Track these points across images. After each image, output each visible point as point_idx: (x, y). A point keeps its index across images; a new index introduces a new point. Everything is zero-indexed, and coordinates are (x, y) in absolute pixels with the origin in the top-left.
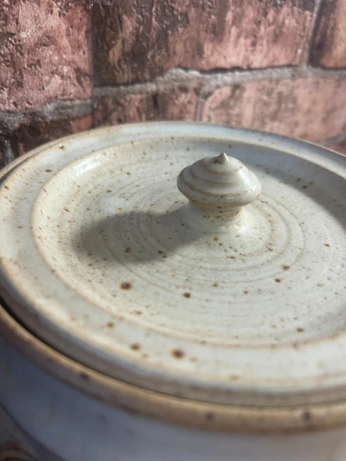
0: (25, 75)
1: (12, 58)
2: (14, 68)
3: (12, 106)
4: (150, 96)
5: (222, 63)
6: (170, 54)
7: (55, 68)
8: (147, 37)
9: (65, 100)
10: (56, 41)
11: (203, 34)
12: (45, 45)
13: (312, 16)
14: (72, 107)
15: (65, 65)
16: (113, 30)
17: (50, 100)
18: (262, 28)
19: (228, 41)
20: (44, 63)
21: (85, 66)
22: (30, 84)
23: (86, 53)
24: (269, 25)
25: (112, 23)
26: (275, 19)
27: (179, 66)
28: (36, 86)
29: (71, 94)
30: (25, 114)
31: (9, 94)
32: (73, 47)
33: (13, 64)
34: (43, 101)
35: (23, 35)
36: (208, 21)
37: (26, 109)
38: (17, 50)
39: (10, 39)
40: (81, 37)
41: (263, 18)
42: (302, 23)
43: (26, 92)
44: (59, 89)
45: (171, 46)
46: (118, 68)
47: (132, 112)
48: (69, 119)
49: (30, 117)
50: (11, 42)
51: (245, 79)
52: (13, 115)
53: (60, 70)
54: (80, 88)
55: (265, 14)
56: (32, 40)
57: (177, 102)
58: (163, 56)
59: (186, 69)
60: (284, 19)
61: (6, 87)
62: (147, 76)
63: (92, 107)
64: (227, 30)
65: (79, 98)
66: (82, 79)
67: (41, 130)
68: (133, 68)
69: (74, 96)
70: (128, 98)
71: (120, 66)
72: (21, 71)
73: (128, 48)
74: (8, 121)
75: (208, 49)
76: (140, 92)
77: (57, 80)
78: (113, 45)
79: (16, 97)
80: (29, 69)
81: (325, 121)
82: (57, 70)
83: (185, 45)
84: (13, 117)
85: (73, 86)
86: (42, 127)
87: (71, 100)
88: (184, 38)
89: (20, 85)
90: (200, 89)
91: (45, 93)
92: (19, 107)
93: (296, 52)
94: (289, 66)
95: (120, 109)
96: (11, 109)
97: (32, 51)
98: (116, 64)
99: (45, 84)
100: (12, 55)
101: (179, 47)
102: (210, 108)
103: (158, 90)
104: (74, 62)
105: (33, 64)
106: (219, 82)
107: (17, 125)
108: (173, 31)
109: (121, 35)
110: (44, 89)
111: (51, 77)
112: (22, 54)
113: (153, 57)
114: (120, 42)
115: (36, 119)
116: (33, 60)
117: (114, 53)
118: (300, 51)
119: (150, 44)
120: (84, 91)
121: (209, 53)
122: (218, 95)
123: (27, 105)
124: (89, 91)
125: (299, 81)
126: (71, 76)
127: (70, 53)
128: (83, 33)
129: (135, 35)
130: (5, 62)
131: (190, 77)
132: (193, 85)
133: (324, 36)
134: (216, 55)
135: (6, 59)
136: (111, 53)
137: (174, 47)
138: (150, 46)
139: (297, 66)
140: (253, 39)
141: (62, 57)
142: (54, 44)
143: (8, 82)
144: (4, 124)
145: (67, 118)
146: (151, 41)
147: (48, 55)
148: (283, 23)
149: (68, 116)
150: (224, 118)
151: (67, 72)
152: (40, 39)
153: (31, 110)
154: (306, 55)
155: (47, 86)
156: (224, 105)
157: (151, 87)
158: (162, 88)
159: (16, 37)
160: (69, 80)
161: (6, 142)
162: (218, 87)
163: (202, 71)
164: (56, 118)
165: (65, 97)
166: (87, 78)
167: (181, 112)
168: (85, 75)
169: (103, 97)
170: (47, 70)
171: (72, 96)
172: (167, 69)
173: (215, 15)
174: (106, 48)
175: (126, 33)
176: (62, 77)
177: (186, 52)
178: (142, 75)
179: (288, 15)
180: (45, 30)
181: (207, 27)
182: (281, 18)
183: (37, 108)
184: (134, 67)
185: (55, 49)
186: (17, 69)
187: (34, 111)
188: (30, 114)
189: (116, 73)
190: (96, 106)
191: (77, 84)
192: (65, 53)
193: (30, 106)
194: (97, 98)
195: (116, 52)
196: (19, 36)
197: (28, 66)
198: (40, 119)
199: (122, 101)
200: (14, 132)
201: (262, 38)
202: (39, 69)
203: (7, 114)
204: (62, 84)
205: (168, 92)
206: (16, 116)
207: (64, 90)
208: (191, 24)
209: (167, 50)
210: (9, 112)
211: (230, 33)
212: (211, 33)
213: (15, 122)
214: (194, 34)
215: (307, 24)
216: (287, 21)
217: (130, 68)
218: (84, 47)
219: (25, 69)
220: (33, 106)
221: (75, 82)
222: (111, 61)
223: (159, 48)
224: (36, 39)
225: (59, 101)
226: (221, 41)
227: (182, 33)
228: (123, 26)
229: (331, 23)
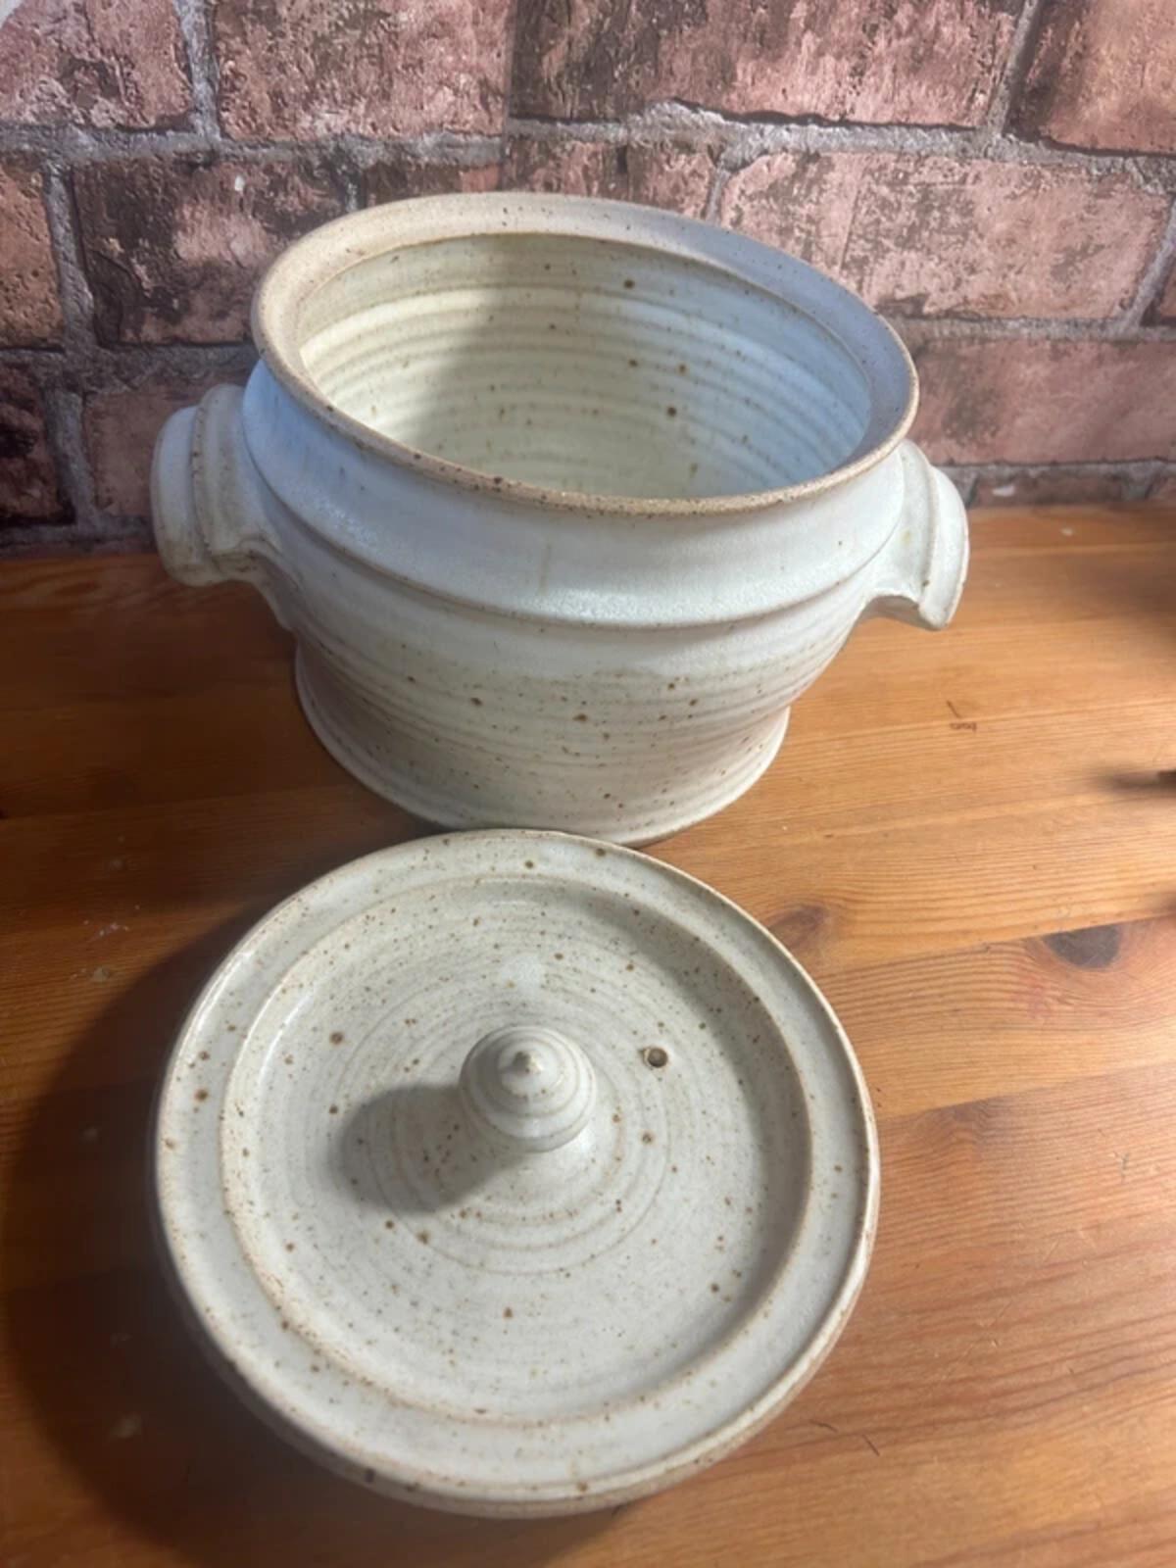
0: (395, 81)
1: (381, 51)
2: (381, 68)
3: (369, 128)
4: (612, 147)
5: (776, 103)
6: (661, 74)
7: (445, 76)
8: (617, 39)
9: (455, 132)
10: (454, 31)
11: (735, 43)
12: (435, 36)
13: (1016, 24)
14: (467, 146)
15: (461, 71)
16: (554, 21)
17: (429, 128)
18: (882, 42)
19: (794, 60)
20: (429, 65)
21: (497, 79)
22: (403, 95)
23: (503, 54)
24: (899, 35)
25: (553, 9)
26: (914, 23)
27: (678, 100)
28: (411, 101)
29: (467, 122)
30: (386, 145)
31: (367, 108)
32: (480, 43)
33: (381, 62)
34: (418, 129)
35: (403, 17)
36: (748, 17)
37: (389, 137)
38: (390, 40)
39: (382, 21)
40: (498, 27)
41: (883, 19)
42: (989, 37)
43: (393, 108)
44: (446, 112)
45: (664, 61)
46: (555, 87)
47: (574, 173)
48: (458, 168)
49: (394, 151)
50: (382, 27)
51: (834, 144)
52: (367, 143)
53: (453, 80)
54: (485, 116)
55: (890, 13)
56: (415, 26)
57: (667, 168)
58: (646, 76)
59: (693, 107)
60: (938, 24)
61: (365, 97)
62: (610, 111)
63: (502, 150)
64: (792, 39)
65: (480, 133)
66: (490, 99)
67: (409, 177)
68: (583, 91)
69: (472, 127)
70: (568, 147)
71: (559, 86)
72: (390, 73)
73: (578, 54)
74: (359, 151)
75: (745, 71)
76: (594, 140)
77: (447, 95)
78: (550, 47)
79: (377, 116)
80: (404, 72)
81: (1057, 272)
82: (448, 79)
83: (694, 59)
84: (367, 146)
85: (472, 109)
86: (410, 172)
87: (466, 133)
88: (693, 46)
89: (386, 96)
90: (722, 149)
91: (424, 115)
92: (379, 131)
93: (971, 99)
94: (951, 128)
95: (551, 163)
96: (366, 133)
97: (413, 44)
98: (552, 79)
99: (425, 100)
100: (380, 46)
101: (682, 64)
102: (743, 192)
103: (629, 139)
104: (480, 70)
105: (411, 65)
106: (768, 143)
107: (371, 162)
108: (670, 30)
109: (567, 31)
110: (422, 108)
111: (437, 91)
112: (396, 47)
113: (626, 76)
114: (564, 43)
115: (403, 158)
116: (411, 58)
117: (550, 60)
118: (981, 99)
119: (622, 50)
120: (491, 121)
121: (749, 80)
122: (765, 168)
123: (392, 130)
124: (499, 121)
125: (979, 166)
126: (472, 92)
127: (475, 52)
128: (501, 22)
129: (595, 32)
130: (370, 56)
131: (701, 123)
132: (708, 140)
133: (1052, 71)
134: (762, 84)
135: (371, 52)
136: (546, 59)
137: (670, 62)
138: (620, 55)
139: (973, 129)
140: (855, 60)
141: (460, 58)
142: (449, 35)
143: (368, 89)
144: (351, 156)
145: (454, 163)
146: (626, 45)
147: (437, 53)
148: (937, 31)
149: (457, 160)
150: (776, 219)
151: (465, 85)
152: (428, 26)
153: (397, 141)
154: (1000, 110)
155: (428, 102)
156: (775, 191)
157: (616, 133)
158: (637, 137)
159: (391, 19)
160: (466, 98)
161: (350, 186)
162: (765, 152)
163: (729, 115)
164: (435, 160)
165: (457, 127)
166: (499, 98)
167: (676, 189)
168: (496, 93)
169: (522, 137)
170: (432, 77)
171: (468, 127)
172: (652, 104)
173: (765, 7)
174: (537, 50)
175: (577, 28)
176: (456, 92)
177: (697, 72)
178: (599, 106)
179: (951, 16)
180: (437, 11)
181: (746, 30)
182: (931, 22)
183: (407, 138)
184: (586, 90)
185: (451, 45)
186: (386, 69)
187: (402, 142)
188: (394, 147)
189: (551, 97)
190: (507, 151)
191: (479, 107)
192: (466, 53)
193: (396, 133)
194: (511, 137)
195: (554, 59)
196: (395, 18)
197: (403, 67)
198: (409, 158)
199: (558, 150)
200: (365, 171)
201: (879, 60)
202: (419, 74)
203: (359, 141)
204: (454, 103)
205: (650, 146)
206: (372, 146)
207: (456, 114)
208: (710, 19)
209: (656, 65)
210: (362, 137)
211: (799, 44)
212: (754, 39)
213: (369, 156)
214: (715, 39)
215: (1004, 40)
216: (946, 30)
217: (578, 90)
218: (499, 44)
219: (397, 71)
220: (401, 134)
221: (477, 102)
222: (545, 74)
223: (640, 61)
224: (422, 25)
225: (444, 132)
226: (777, 57)
227: (690, 37)
228: (573, 17)
229: (1074, 45)
